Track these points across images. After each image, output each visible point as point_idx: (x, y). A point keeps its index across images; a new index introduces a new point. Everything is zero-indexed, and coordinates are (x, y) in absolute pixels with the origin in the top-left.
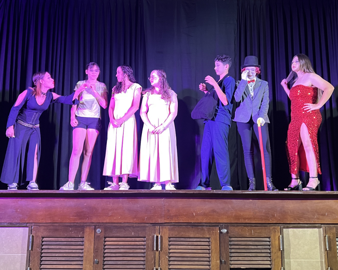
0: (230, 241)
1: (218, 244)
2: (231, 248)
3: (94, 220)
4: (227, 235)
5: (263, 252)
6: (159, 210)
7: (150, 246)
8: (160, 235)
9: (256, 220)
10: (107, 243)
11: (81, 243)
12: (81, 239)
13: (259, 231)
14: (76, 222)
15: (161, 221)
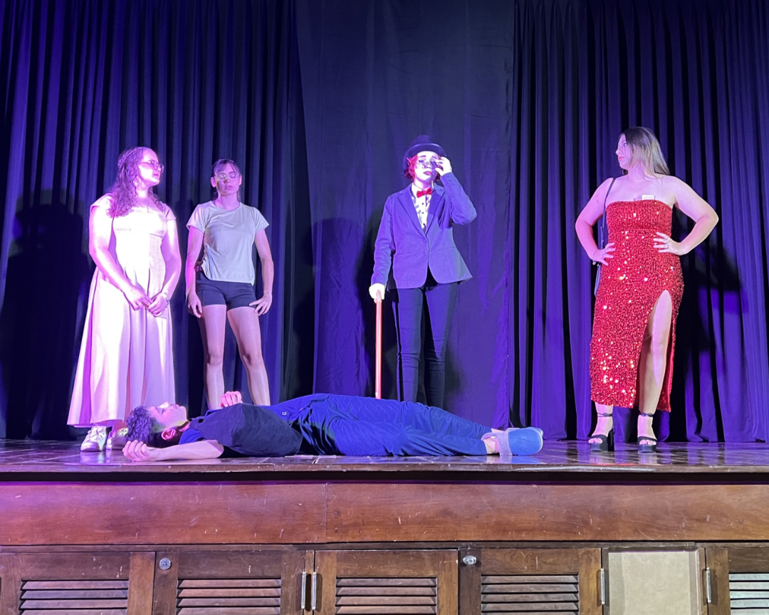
0: (483, 584)
1: (454, 594)
2: (485, 601)
3: (155, 537)
4: (477, 570)
5: (560, 609)
6: (315, 510)
7: (292, 597)
8: (315, 573)
9: (545, 534)
10: (185, 593)
11: (120, 593)
12: (121, 584)
13: (551, 560)
14: (110, 542)
15: (318, 538)
